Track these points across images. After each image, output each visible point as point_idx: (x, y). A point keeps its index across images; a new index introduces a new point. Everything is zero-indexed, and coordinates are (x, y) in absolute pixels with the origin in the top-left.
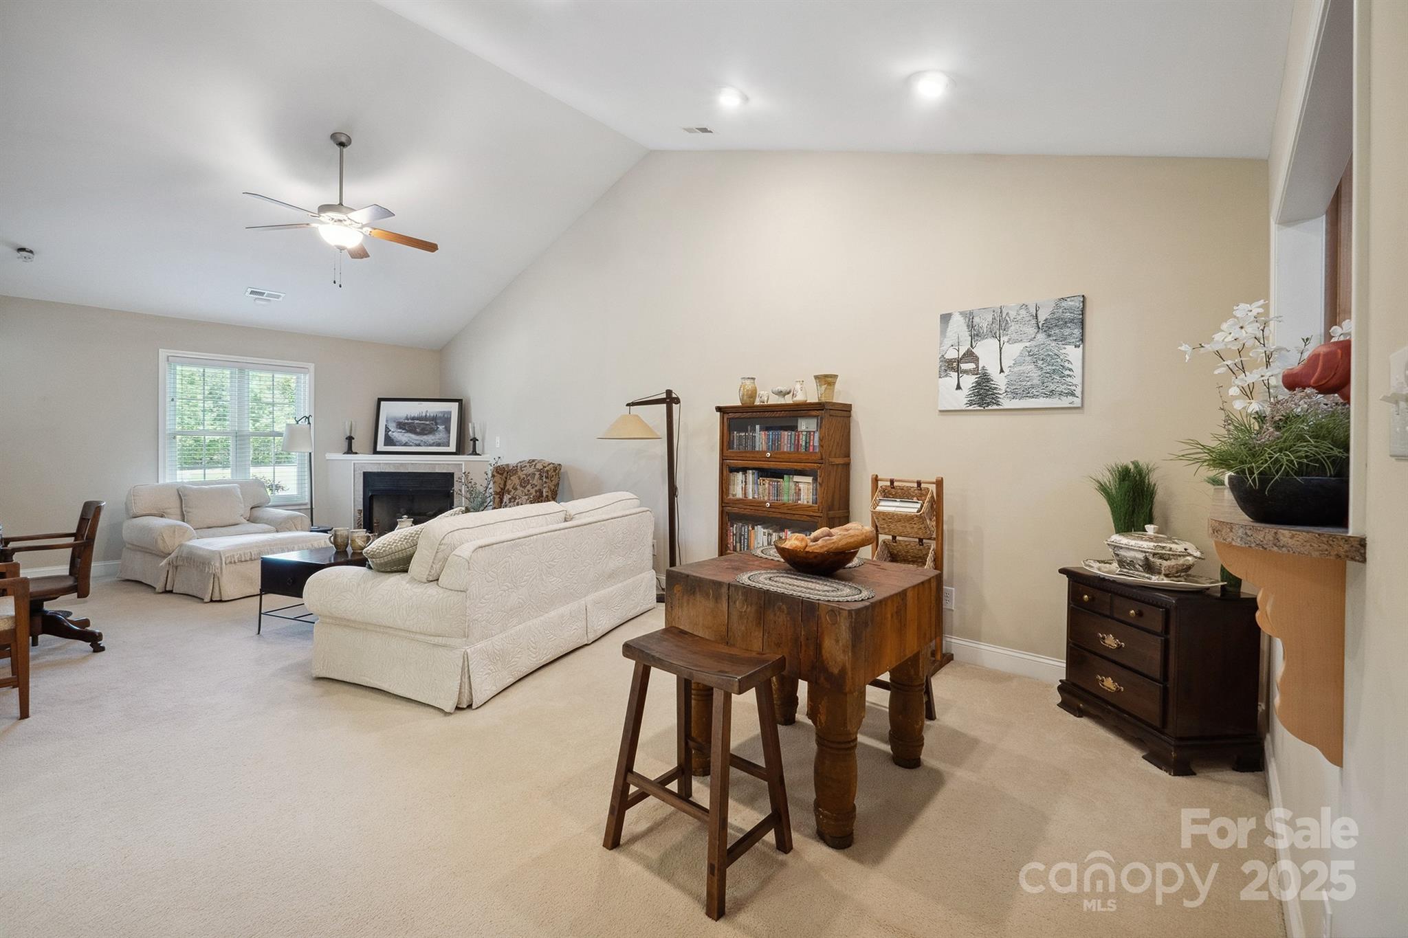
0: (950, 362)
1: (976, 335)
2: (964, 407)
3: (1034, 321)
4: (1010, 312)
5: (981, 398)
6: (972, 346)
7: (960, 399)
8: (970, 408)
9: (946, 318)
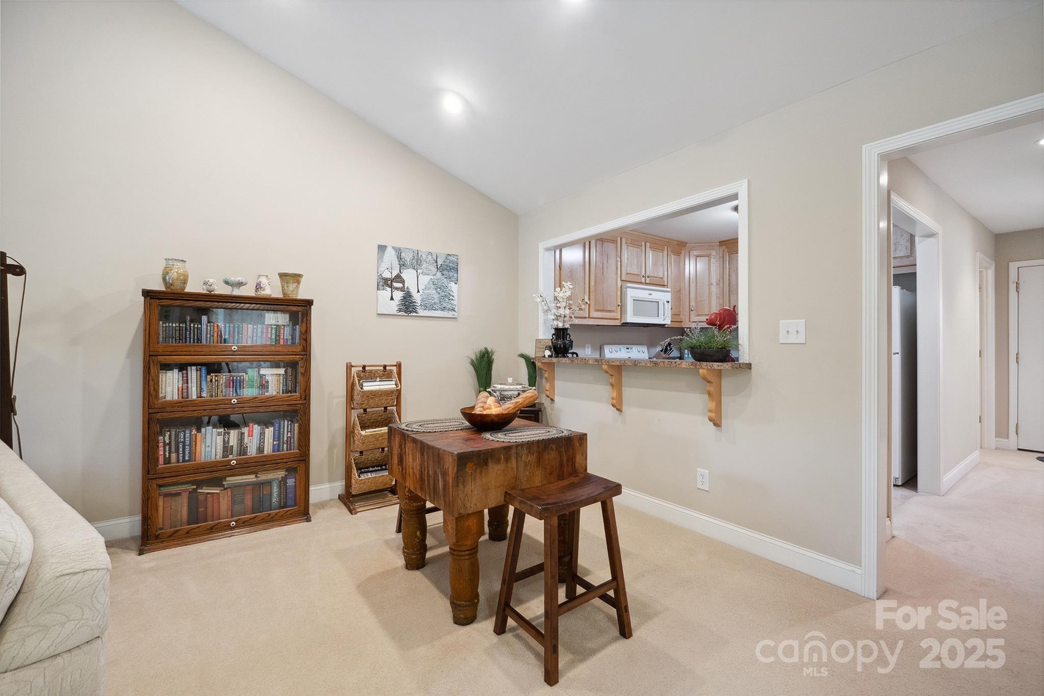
0: (386, 280)
1: (402, 265)
2: (396, 313)
3: (435, 264)
4: (423, 255)
5: (406, 308)
6: (400, 272)
7: (393, 307)
8: (400, 314)
9: (382, 248)
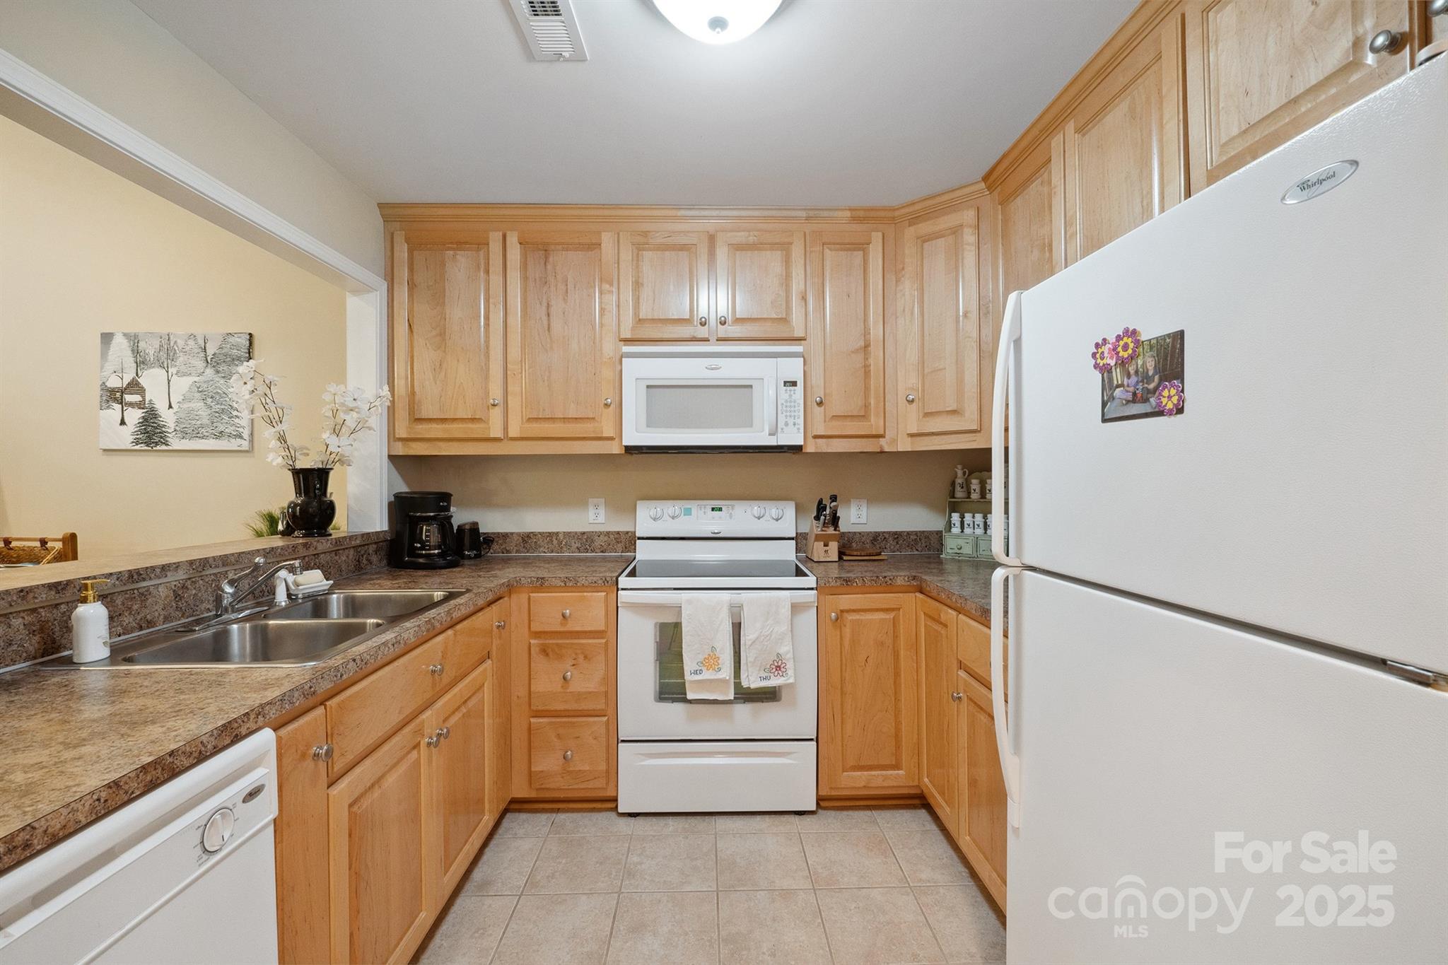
0: (112, 391)
1: (141, 363)
2: (130, 447)
3: (202, 355)
4: (179, 341)
5: (148, 437)
6: (137, 375)
7: (126, 437)
8: (137, 447)
9: (107, 338)
